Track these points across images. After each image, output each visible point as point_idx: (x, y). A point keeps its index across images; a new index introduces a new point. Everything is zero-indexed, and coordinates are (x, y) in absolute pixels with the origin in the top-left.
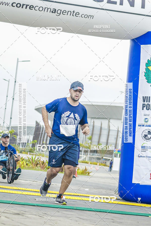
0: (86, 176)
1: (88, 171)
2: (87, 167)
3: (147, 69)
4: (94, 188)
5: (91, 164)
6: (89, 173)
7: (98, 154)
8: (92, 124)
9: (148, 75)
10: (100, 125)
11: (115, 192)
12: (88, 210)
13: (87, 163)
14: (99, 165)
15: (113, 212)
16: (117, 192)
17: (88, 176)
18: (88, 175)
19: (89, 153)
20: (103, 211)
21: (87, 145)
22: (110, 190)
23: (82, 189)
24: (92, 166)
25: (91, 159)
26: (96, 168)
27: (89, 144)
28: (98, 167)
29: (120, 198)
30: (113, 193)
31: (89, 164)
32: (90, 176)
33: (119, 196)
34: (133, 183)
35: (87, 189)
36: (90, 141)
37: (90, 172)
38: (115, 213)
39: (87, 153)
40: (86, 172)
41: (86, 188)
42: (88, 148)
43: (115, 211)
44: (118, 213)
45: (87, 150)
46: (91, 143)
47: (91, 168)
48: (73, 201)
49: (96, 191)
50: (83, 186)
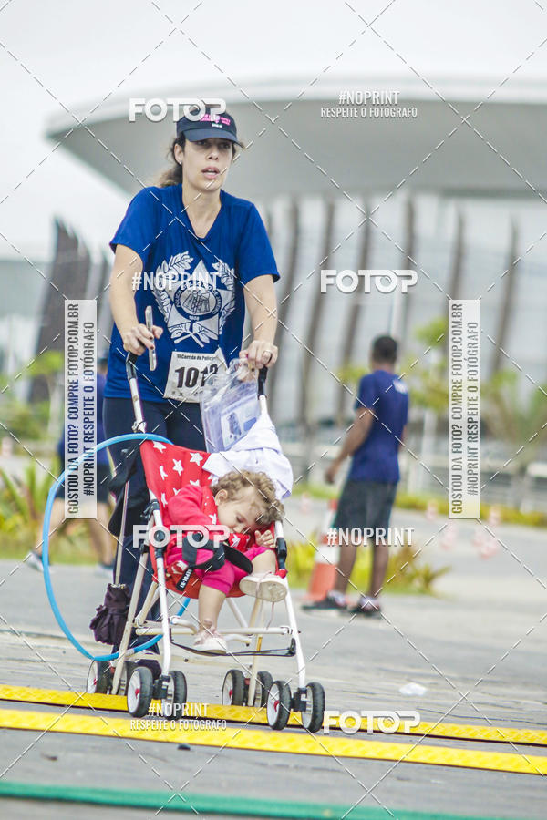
0: (412, 600)
1: (421, 564)
4: (465, 680)
6: (429, 579)
17: (426, 600)
32: (434, 595)
35: (415, 688)
37: (434, 569)
40: (410, 570)
48: (315, 769)
49: (476, 696)
50: (385, 666)
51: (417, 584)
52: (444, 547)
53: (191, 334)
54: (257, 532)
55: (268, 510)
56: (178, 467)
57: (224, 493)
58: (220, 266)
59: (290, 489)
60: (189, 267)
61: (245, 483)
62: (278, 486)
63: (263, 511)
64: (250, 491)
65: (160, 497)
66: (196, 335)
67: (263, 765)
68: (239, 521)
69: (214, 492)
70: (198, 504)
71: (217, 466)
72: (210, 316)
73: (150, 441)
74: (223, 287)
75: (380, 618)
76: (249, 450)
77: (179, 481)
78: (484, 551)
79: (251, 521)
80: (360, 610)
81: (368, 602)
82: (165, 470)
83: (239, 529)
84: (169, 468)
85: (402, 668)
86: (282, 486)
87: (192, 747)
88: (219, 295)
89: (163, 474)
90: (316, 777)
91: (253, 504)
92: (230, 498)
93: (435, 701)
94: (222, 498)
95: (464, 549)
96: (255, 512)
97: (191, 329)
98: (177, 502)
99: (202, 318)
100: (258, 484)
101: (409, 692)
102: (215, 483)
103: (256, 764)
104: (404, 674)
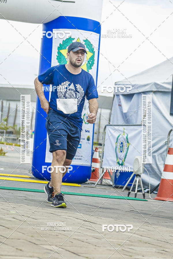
0: (2, 156)
2: (3, 148)
3: (59, 53)
4: (9, 168)
5: (7, 144)
6: (4, 154)
7: (14, 135)
8: (8, 105)
9: (60, 59)
10: (15, 107)
11: (29, 171)
12: (2, 189)
13: (3, 143)
14: (15, 146)
15: (26, 190)
16: (31, 172)
17: (4, 156)
19: (5, 134)
20: (16, 189)
21: (3, 127)
22: (25, 169)
25: (6, 140)
26: (11, 149)
27: (4, 125)
28: (13, 148)
29: (33, 177)
30: (27, 172)
31: (5, 144)
32: (6, 156)
33: (33, 175)
34: (46, 162)
35: (2, 169)
36: (6, 123)
37: (6, 152)
38: (28, 191)
39: (3, 134)
40: (2, 152)
41: (2, 167)
42: (4, 129)
43: (28, 189)
44: (31, 191)
45: (3, 131)
46: (7, 125)
47: (7, 148)
49: (10, 170)
51: (3, 154)
52: (7, 149)
78: (13, 149)
85: (0, 166)
95: (9, 149)
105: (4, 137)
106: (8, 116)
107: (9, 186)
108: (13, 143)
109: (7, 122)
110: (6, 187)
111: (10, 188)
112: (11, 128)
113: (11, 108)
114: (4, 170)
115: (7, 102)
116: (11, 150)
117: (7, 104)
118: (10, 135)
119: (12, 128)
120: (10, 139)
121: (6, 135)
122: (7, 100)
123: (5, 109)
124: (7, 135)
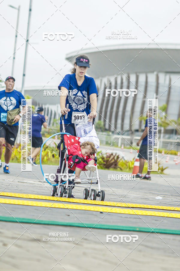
0: (158, 175)
1: (160, 166)
4: (172, 195)
5: (165, 153)
6: (162, 170)
7: (179, 136)
18: (161, 173)
23: (150, 196)
24: (168, 158)
25: (165, 144)
26: (174, 161)
27: (162, 118)
28: (178, 159)
31: (163, 153)
32: (164, 174)
35: (159, 198)
36: (164, 114)
37: (164, 168)
46: (166, 117)
47: (167, 160)
48: (134, 218)
49: (175, 199)
50: (152, 192)
51: (160, 171)
52: (167, 162)
53: (78, 108)
54: (90, 155)
55: (93, 151)
56: (73, 141)
57: (83, 147)
58: (84, 92)
59: (99, 146)
60: (77, 92)
61: (88, 144)
62: (96, 145)
63: (92, 151)
64: (89, 146)
65: (68, 147)
66: (79, 108)
67: (121, 217)
68: (86, 153)
69: (81, 146)
70: (76, 149)
71: (82, 141)
72: (82, 104)
73: (66, 135)
74: (85, 97)
75: (150, 180)
76: (90, 137)
77: (72, 144)
78: (177, 162)
79: (89, 153)
80: (145, 178)
81: (147, 176)
82: (69, 141)
83: (86, 155)
84: (70, 141)
85: (156, 193)
86: (97, 145)
87: (103, 213)
88: (84, 99)
89: (69, 142)
90: (134, 220)
91: (89, 149)
92: (84, 148)
93: (164, 201)
94: (82, 148)
96: (90, 151)
97: (77, 107)
98: (72, 149)
99: (80, 104)
100: (91, 145)
101: (158, 199)
102: (81, 144)
103: (120, 217)
104: (157, 194)
105: (162, 140)
106: (168, 102)
107: (173, 229)
108: (178, 151)
109: (166, 113)
110: (167, 230)
111: (175, 231)
112: (173, 123)
113: (172, 87)
114: (162, 200)
115: (166, 75)
116: (174, 163)
117: (165, 80)
118: (171, 135)
119: (176, 123)
120: (171, 143)
121: (164, 137)
122: (167, 72)
123: (163, 90)
124: (167, 136)
